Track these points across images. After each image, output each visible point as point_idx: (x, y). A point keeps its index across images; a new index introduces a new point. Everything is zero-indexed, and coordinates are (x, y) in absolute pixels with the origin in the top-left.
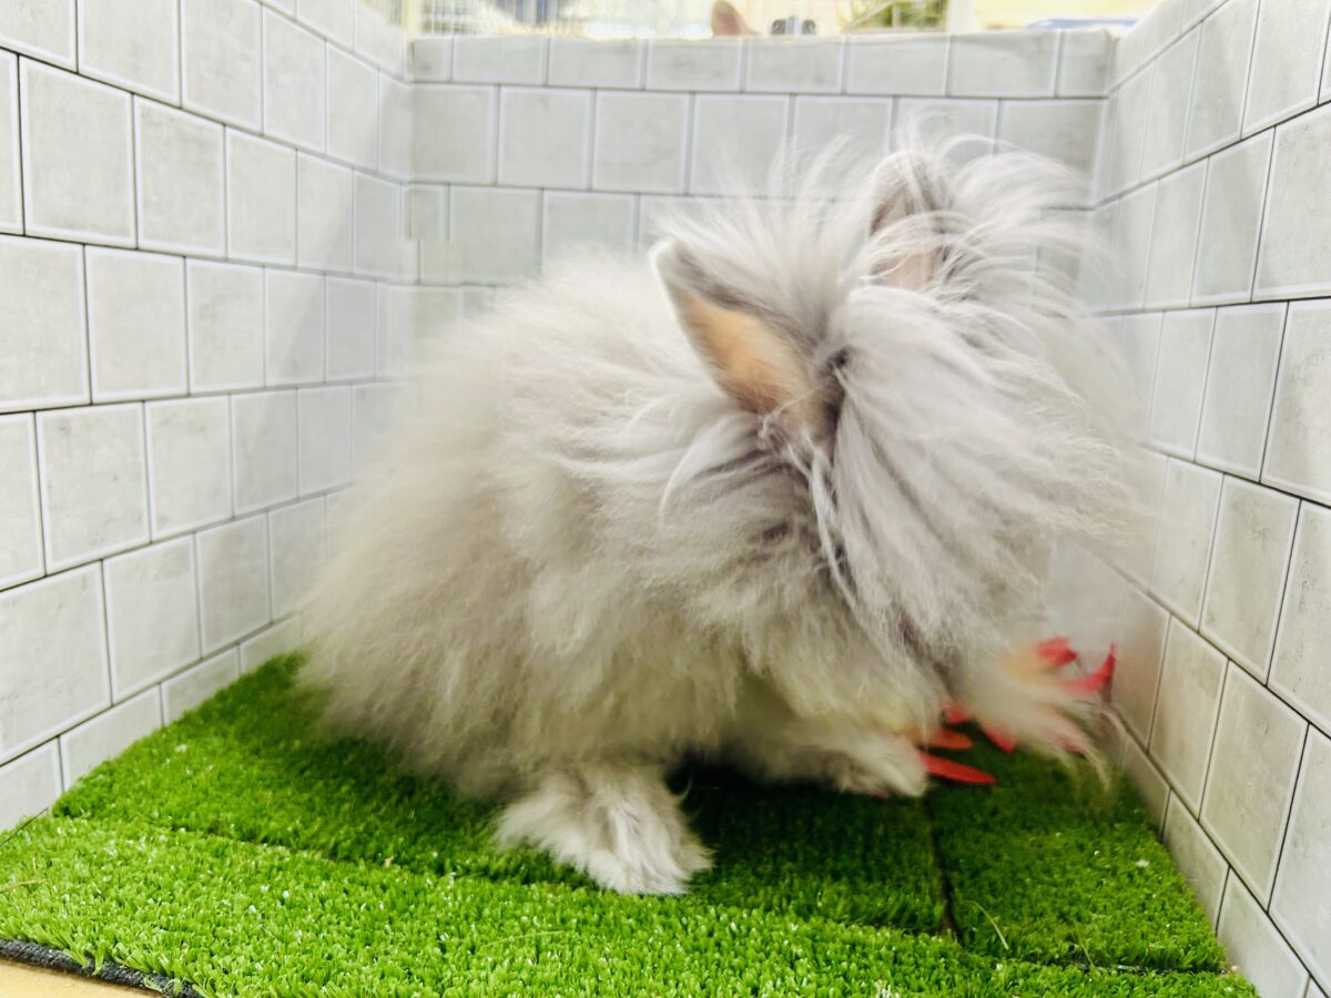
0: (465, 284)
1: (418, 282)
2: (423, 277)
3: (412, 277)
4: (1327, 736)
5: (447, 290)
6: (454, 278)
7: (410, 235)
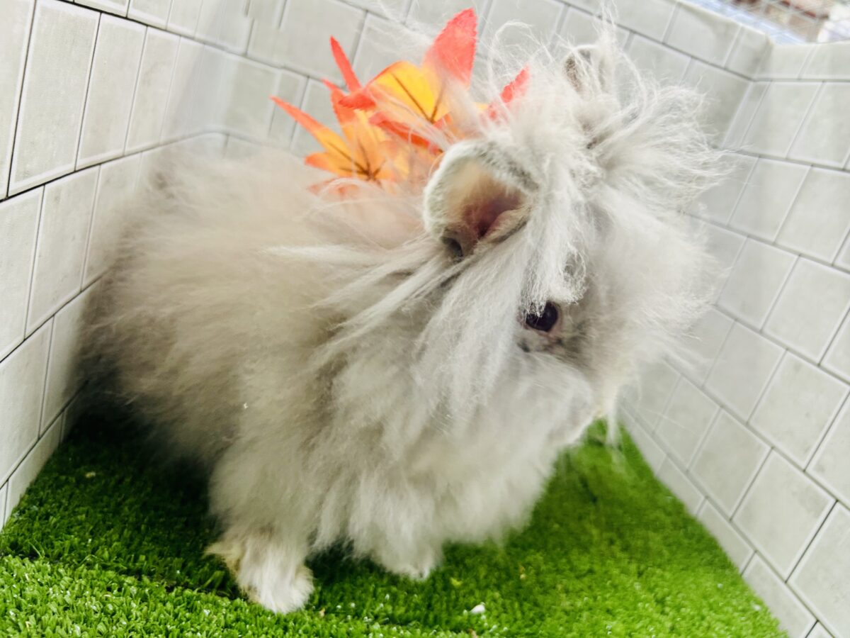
0: (285, 68)
1: (245, 55)
2: (250, 52)
3: (241, 49)
5: (268, 68)
6: (276, 60)
7: (247, 13)
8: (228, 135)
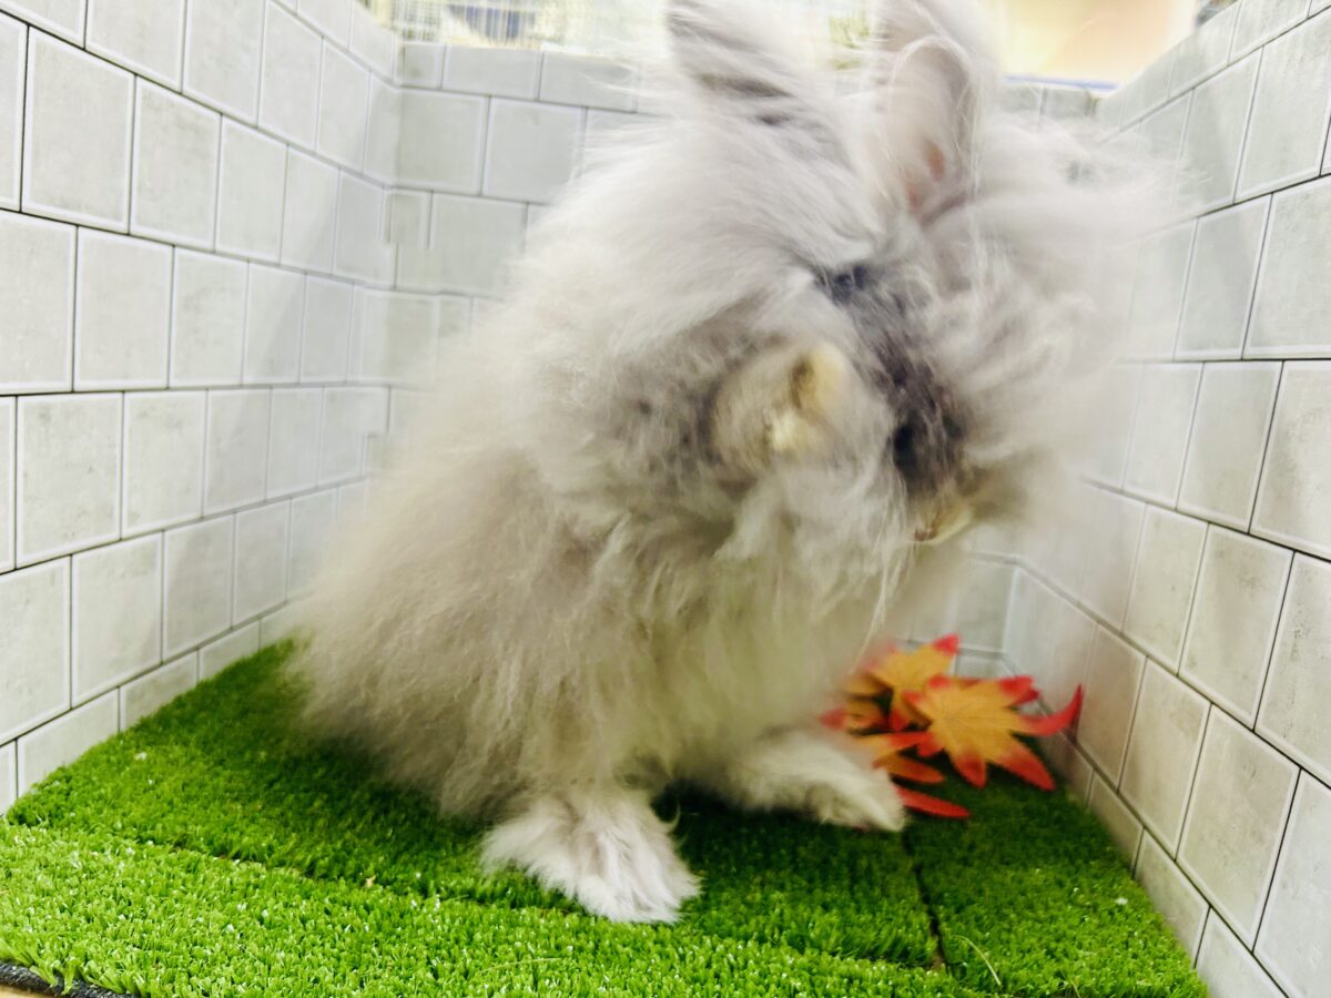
0: (443, 292)
1: (394, 288)
2: (399, 283)
3: (388, 282)
4: (1328, 787)
5: (424, 297)
6: (431, 286)
7: (389, 240)
8: (389, 387)
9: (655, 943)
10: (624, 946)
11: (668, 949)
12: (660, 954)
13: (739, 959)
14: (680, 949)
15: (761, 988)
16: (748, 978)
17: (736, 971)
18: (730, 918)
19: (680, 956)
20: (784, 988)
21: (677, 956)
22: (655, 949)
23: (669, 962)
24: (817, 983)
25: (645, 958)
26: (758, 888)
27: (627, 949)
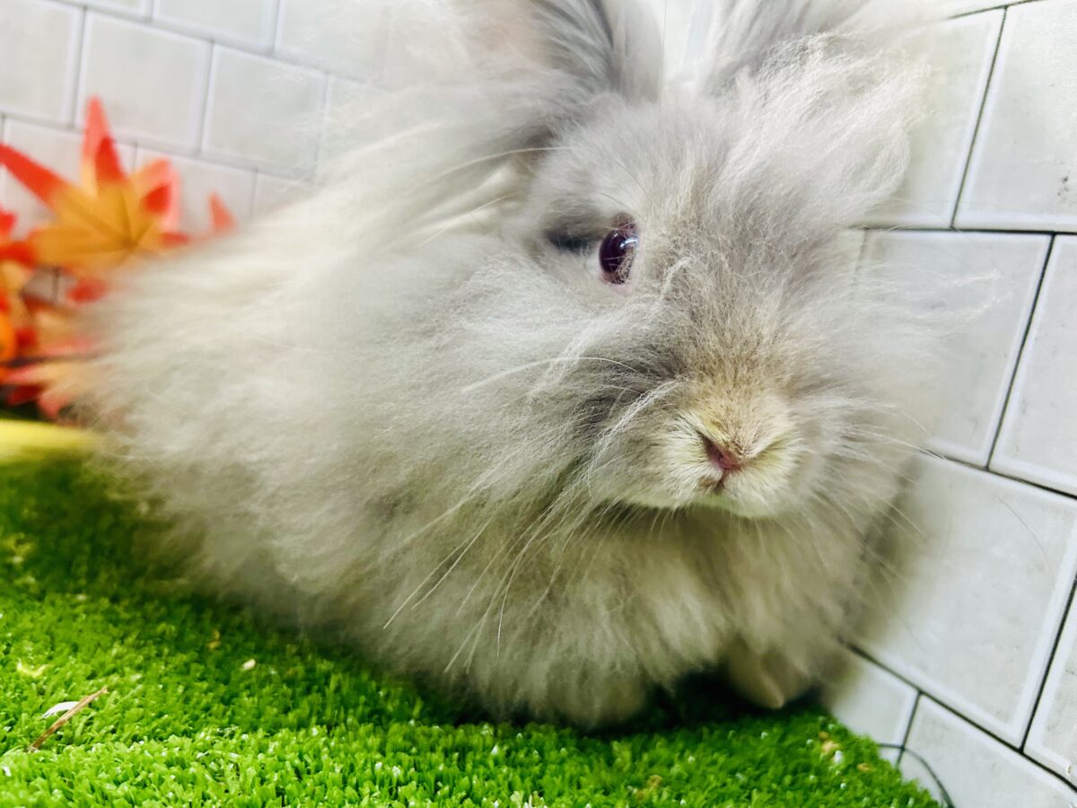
9: (169, 765)
10: (118, 783)
11: (192, 770)
12: (180, 781)
13: (306, 757)
14: (213, 765)
15: (350, 791)
16: (328, 782)
17: (305, 776)
18: (270, 704)
19: (213, 774)
20: (382, 785)
21: (208, 777)
22: (171, 775)
23: (199, 789)
24: (424, 766)
25: (157, 794)
26: (297, 659)
27: (125, 787)
